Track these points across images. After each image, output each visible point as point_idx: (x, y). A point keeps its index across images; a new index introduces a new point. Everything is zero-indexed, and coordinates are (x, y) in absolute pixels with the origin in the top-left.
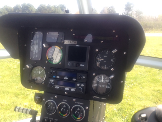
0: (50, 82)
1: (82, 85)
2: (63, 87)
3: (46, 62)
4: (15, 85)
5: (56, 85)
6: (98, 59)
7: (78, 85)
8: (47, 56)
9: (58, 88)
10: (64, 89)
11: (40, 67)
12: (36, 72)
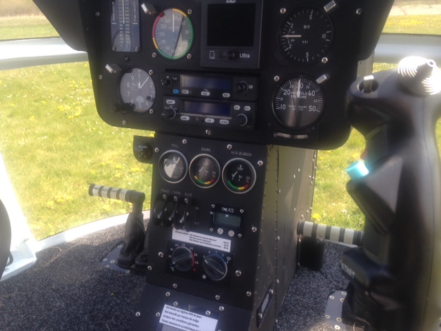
0: (168, 105)
1: (248, 108)
2: (199, 117)
3: (154, 55)
4: (84, 156)
5: (181, 114)
6: (287, 36)
7: (237, 107)
8: (154, 39)
9: (188, 118)
10: (203, 120)
11: (139, 70)
12: (131, 84)
